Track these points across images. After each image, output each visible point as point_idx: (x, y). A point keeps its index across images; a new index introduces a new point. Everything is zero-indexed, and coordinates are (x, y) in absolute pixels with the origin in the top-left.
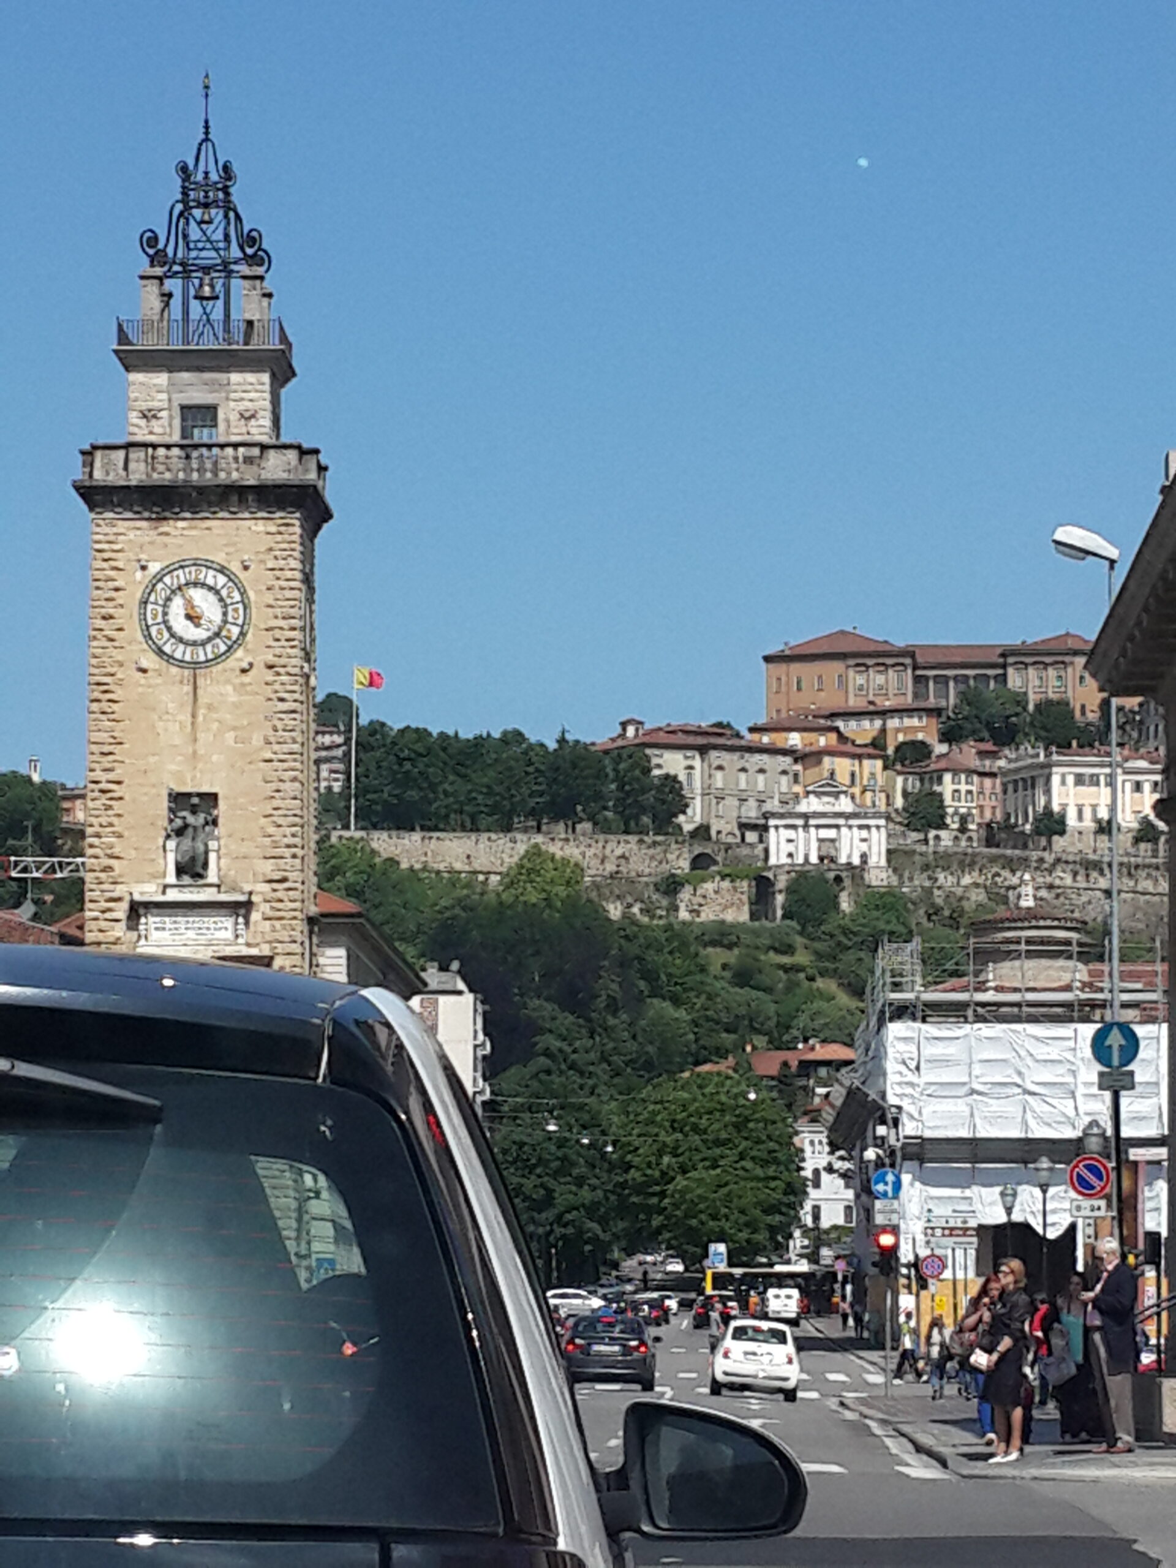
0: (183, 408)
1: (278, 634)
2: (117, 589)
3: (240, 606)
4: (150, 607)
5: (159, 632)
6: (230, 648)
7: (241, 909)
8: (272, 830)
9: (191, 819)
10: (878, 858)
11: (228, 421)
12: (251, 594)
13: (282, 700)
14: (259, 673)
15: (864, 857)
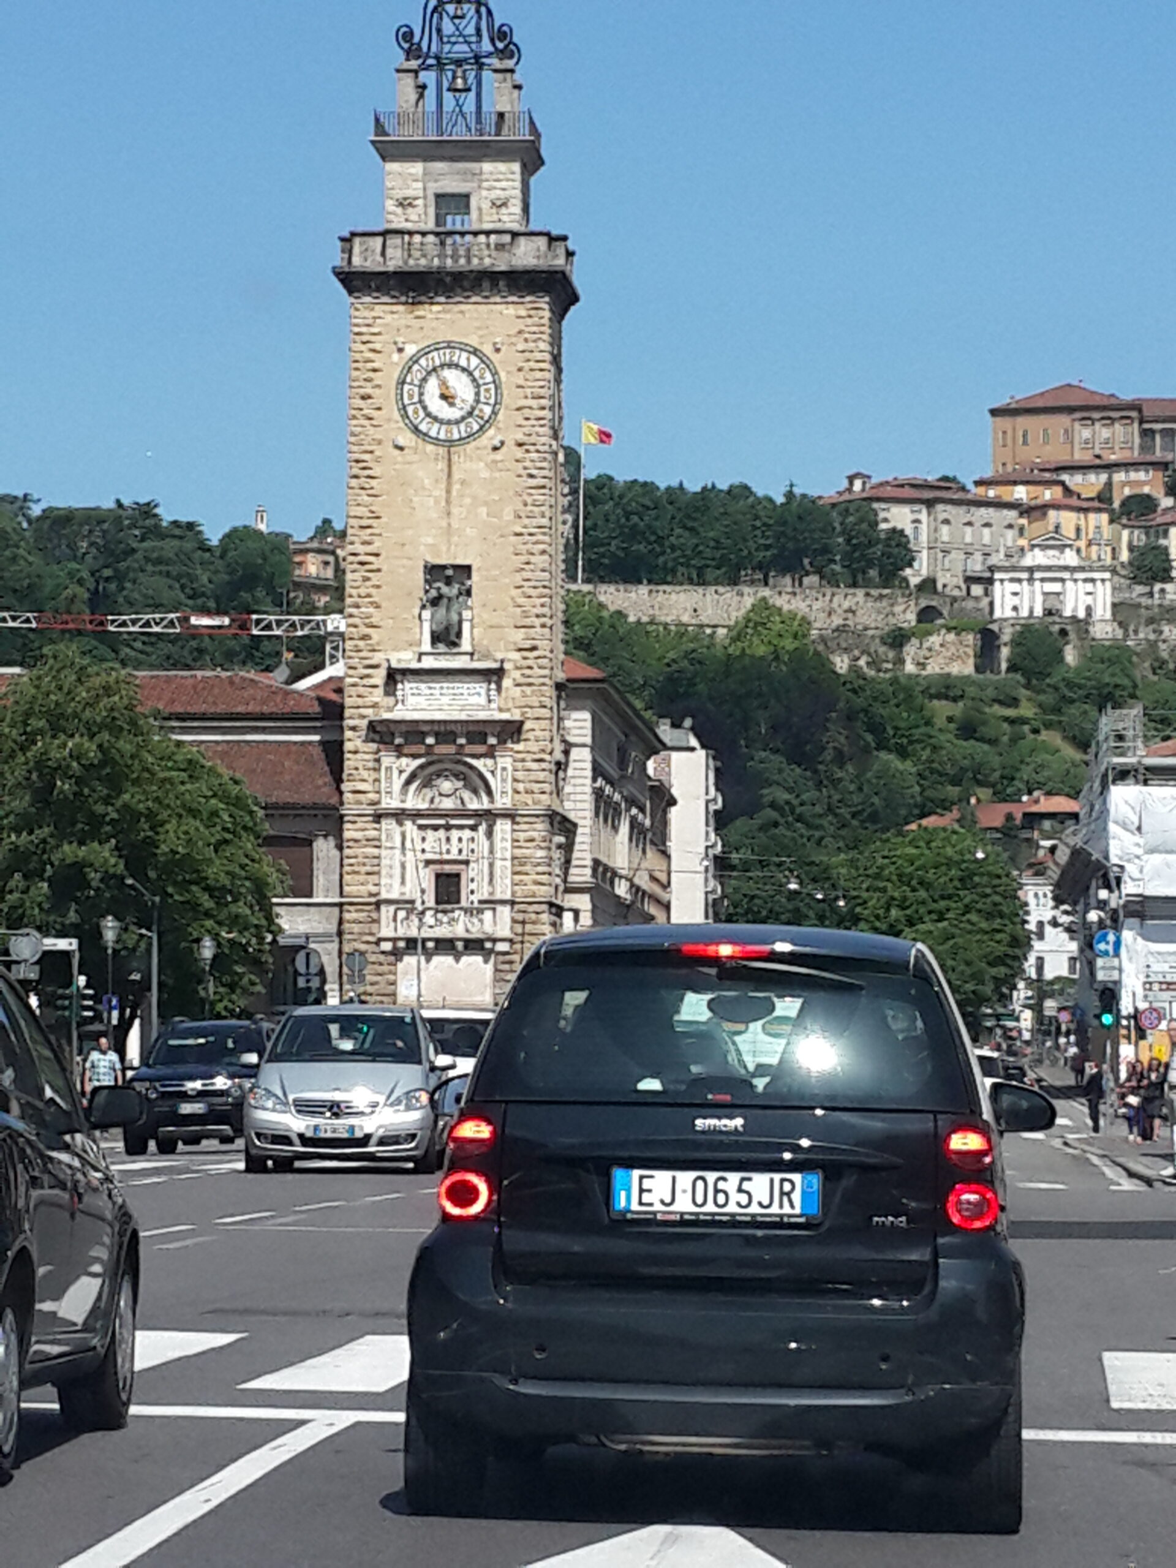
0: (438, 196)
1: (527, 412)
2: (375, 370)
3: (492, 386)
4: (406, 387)
5: (416, 412)
6: (481, 427)
7: (494, 675)
8: (522, 600)
9: (445, 590)
10: (1103, 610)
11: (480, 209)
12: (503, 375)
13: (531, 476)
14: (511, 451)
15: (1089, 610)
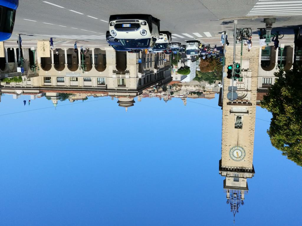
1: (225, 150)
3: (231, 154)
4: (244, 155)
5: (243, 151)
6: (232, 148)
8: (227, 123)
11: (232, 180)
12: (229, 156)
13: (225, 141)
14: (228, 145)
